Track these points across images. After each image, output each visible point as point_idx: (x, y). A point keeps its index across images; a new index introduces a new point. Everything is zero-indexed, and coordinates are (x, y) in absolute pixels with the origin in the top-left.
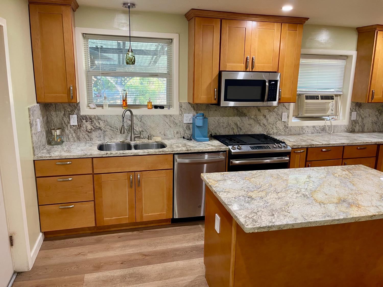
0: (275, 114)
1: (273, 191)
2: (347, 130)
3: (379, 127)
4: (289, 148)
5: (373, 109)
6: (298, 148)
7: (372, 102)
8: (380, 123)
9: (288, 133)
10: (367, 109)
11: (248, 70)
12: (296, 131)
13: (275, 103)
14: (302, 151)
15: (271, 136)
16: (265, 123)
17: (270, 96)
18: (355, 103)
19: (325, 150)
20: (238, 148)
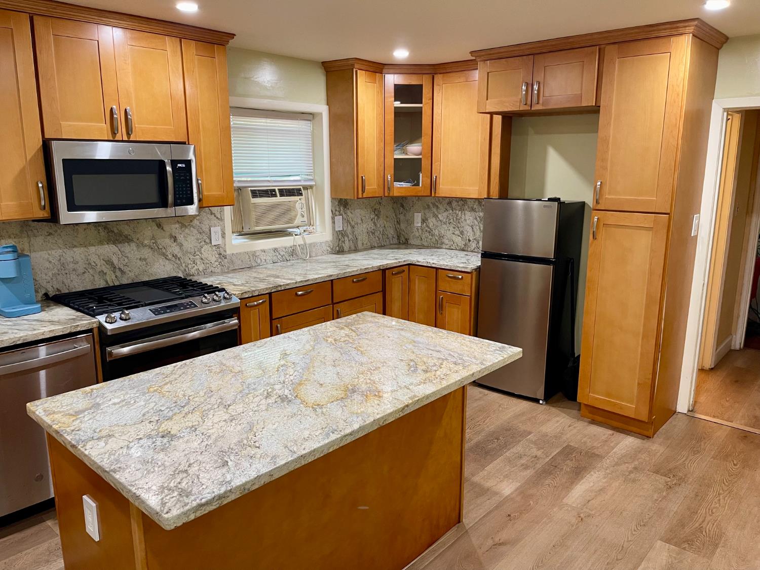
0: (195, 231)
1: (216, 406)
2: (332, 249)
3: (379, 239)
4: (235, 300)
5: (366, 208)
6: (252, 297)
7: (364, 197)
8: (379, 232)
9: (228, 268)
10: (357, 209)
11: (118, 137)
12: (242, 261)
13: (192, 209)
14: (261, 301)
15: (194, 279)
16: (176, 252)
17: (179, 194)
18: (338, 201)
19: (301, 292)
20: (121, 319)
